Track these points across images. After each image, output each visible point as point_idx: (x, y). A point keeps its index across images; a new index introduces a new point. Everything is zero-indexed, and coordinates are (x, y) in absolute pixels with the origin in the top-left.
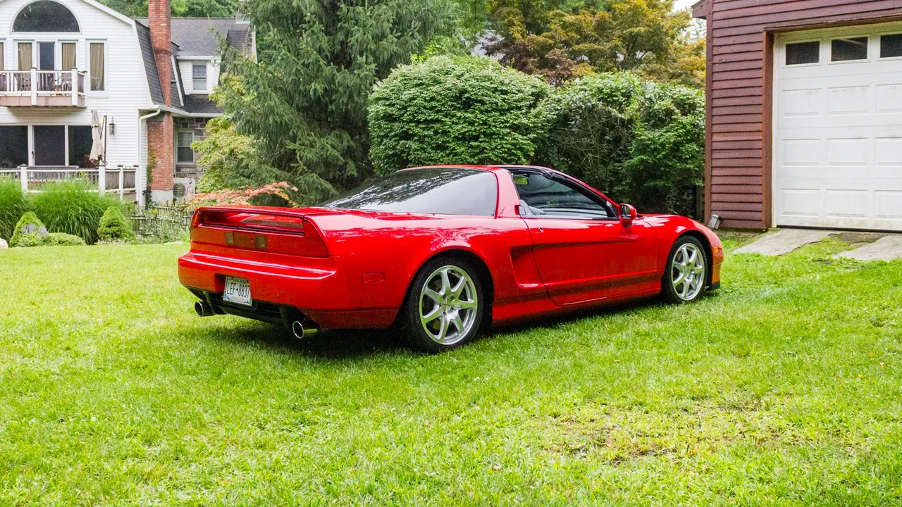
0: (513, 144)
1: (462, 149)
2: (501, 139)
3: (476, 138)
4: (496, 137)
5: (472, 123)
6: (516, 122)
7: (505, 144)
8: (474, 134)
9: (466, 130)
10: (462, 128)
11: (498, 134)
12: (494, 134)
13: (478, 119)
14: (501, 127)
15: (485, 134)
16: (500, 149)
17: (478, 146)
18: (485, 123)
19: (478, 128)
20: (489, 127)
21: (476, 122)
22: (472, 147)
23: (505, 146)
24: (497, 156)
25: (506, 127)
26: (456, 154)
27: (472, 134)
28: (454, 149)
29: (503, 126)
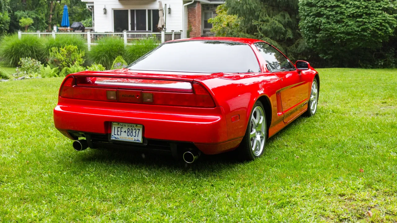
0: (383, 20)
1: (352, 23)
2: (376, 17)
3: (360, 16)
4: (373, 15)
5: (358, 7)
6: (386, 6)
7: (379, 19)
8: (359, 14)
9: (355, 11)
10: (352, 10)
11: (374, 14)
12: (372, 14)
13: (362, 5)
14: (376, 10)
15: (366, 14)
16: (375, 23)
17: (362, 21)
18: (366, 7)
19: (362, 10)
20: (369, 10)
21: (361, 7)
22: (358, 21)
23: (378, 21)
24: (373, 27)
25: (379, 10)
26: (348, 26)
27: (358, 14)
28: (347, 23)
29: (377, 9)
